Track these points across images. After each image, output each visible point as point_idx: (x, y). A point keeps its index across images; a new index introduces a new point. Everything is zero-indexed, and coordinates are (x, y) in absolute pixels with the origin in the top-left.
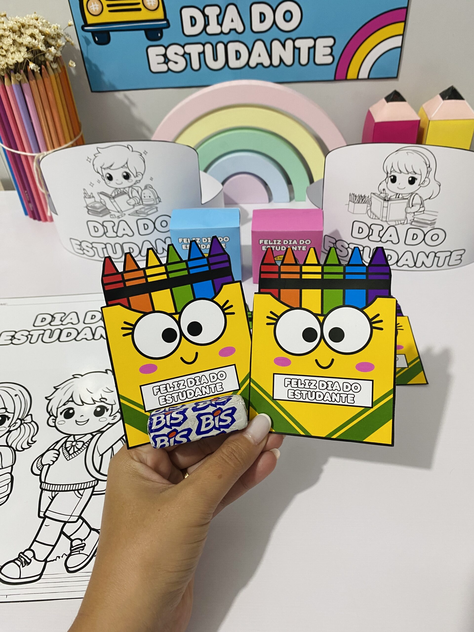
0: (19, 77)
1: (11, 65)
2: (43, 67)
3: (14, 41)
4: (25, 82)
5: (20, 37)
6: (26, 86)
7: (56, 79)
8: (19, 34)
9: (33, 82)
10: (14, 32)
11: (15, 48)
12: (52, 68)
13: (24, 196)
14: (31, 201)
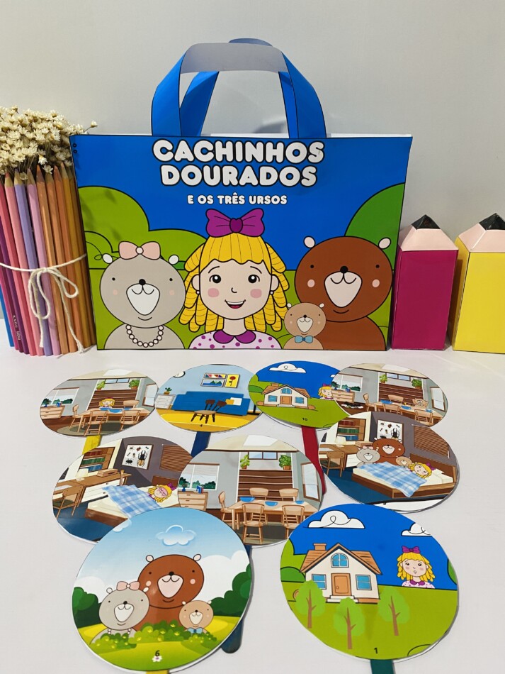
0: (24, 177)
2: (56, 167)
3: (23, 136)
4: (31, 183)
5: (30, 132)
6: (31, 188)
8: (30, 129)
9: (41, 185)
11: (23, 144)
13: (11, 321)
14: (20, 329)
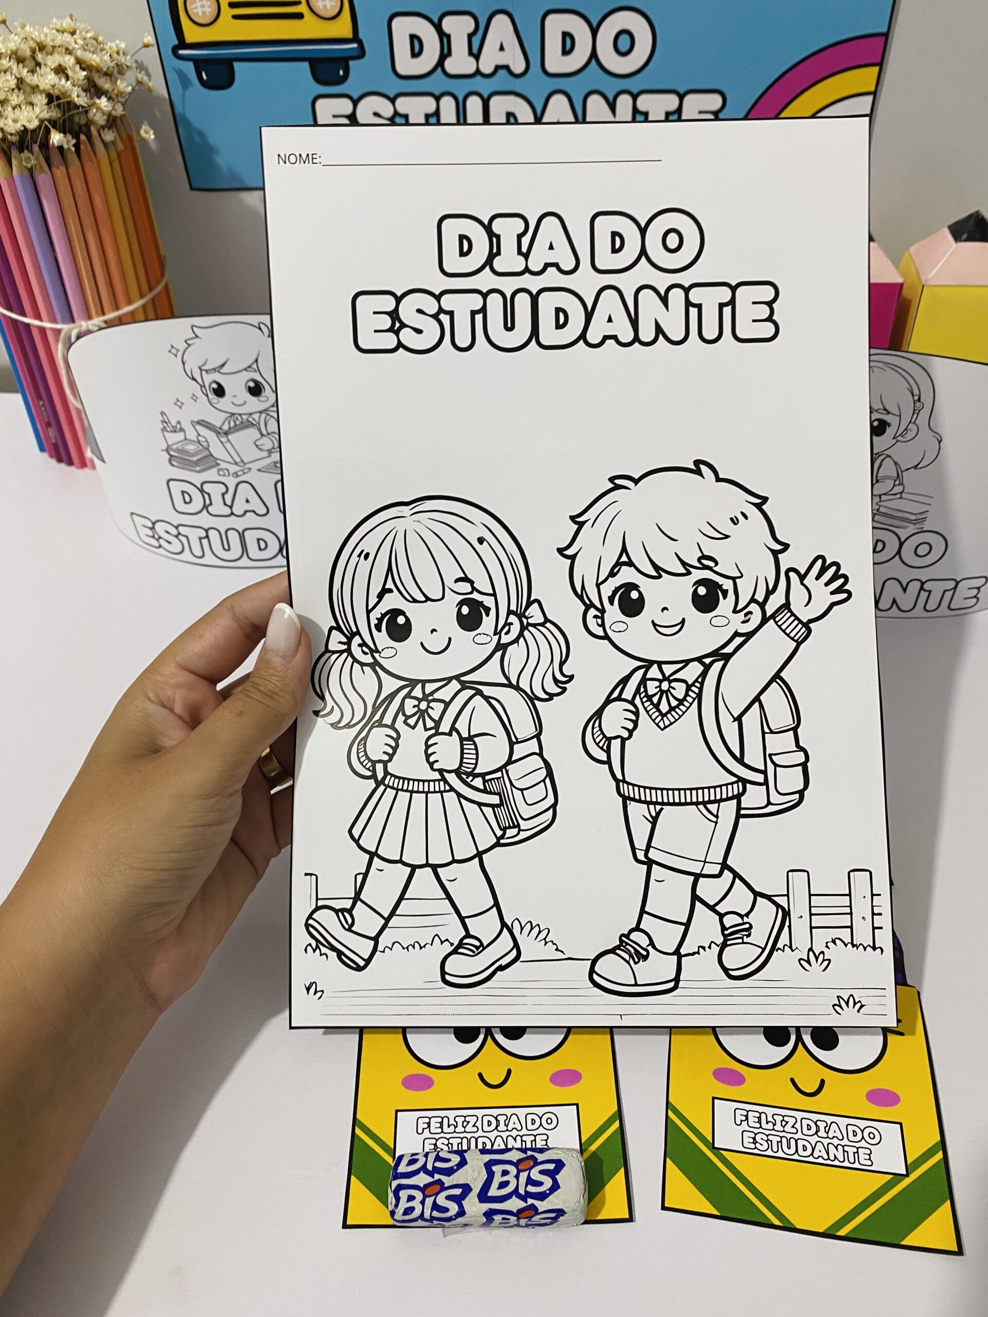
0: (28, 160)
1: (11, 134)
2: (83, 137)
3: (20, 81)
4: (43, 171)
5: (32, 71)
6: (43, 180)
7: (111, 164)
8: (31, 64)
9: (60, 172)
10: (20, 60)
11: (22, 97)
12: (102, 140)
13: (37, 411)
14: (53, 423)
